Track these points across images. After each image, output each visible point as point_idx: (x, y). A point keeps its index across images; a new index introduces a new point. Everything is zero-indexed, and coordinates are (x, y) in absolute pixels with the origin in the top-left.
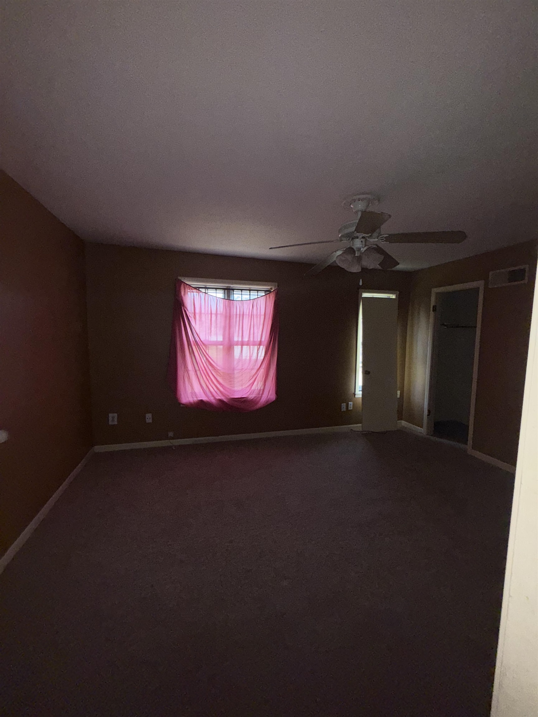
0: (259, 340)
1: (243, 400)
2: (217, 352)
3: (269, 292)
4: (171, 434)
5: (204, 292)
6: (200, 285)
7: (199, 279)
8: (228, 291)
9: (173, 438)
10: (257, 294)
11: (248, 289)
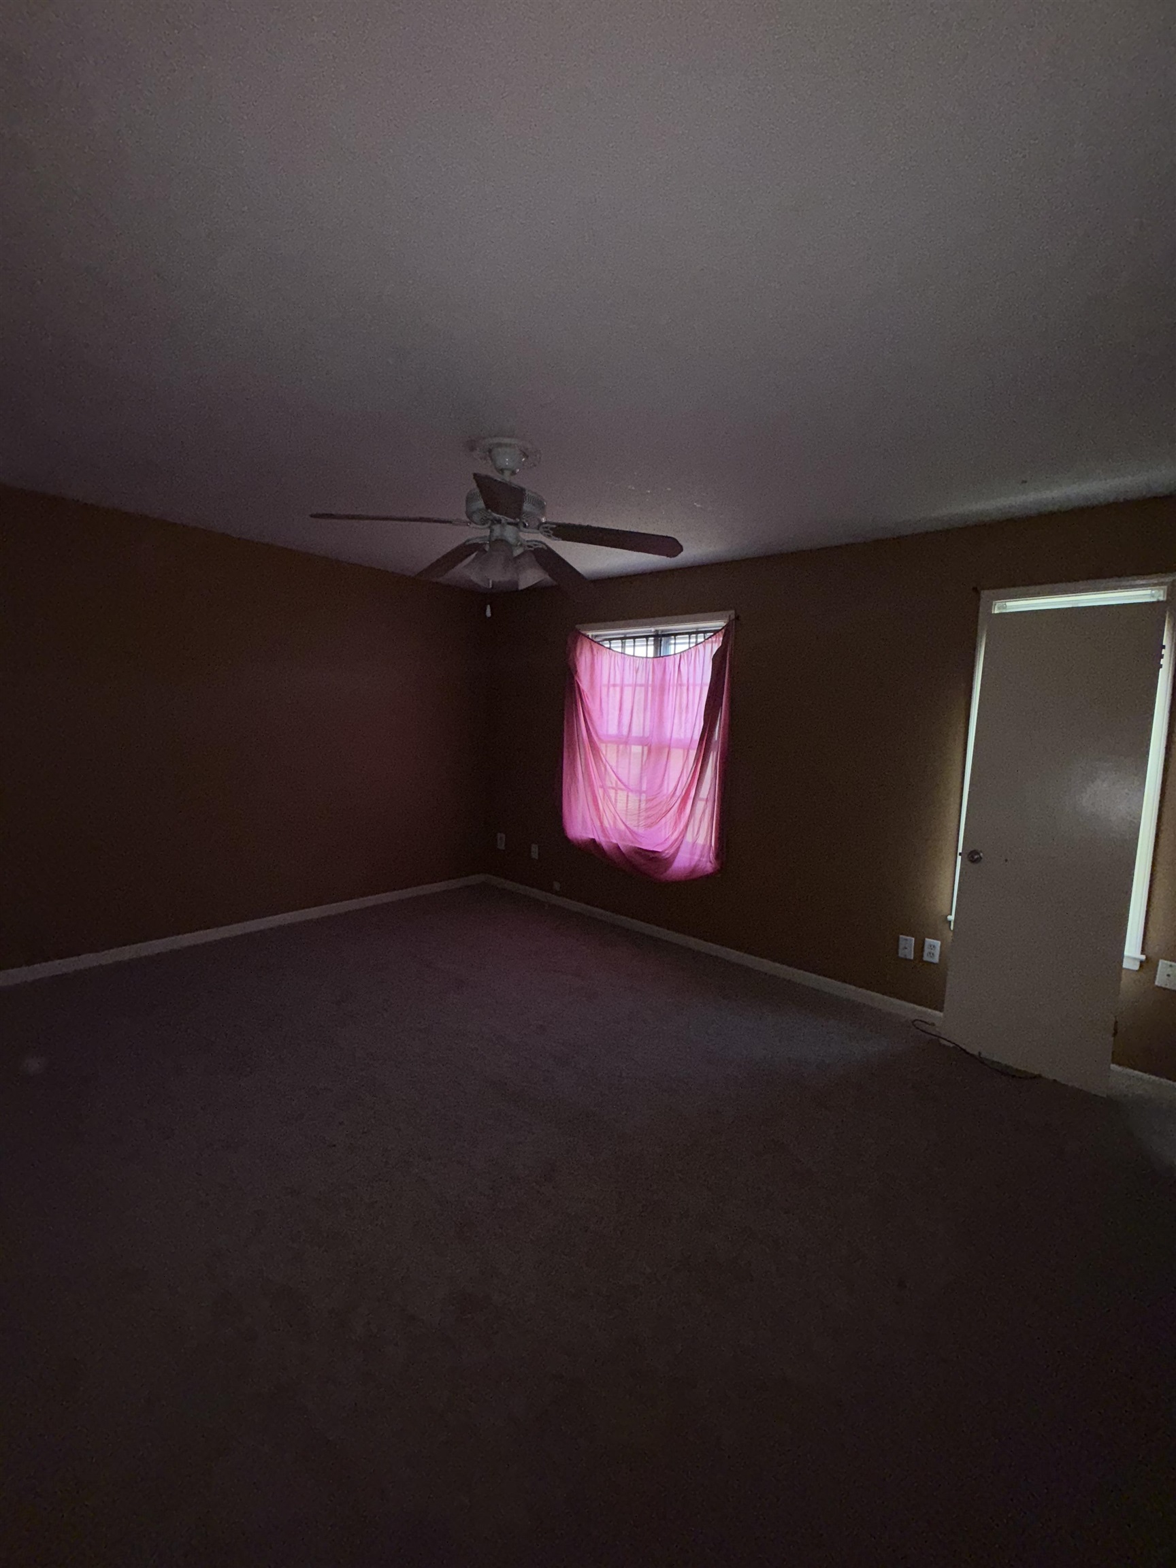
0: (689, 736)
1: (652, 855)
2: (618, 756)
3: (712, 634)
4: (557, 886)
5: (607, 648)
6: (613, 635)
7: (609, 623)
8: (658, 638)
9: (556, 893)
10: (688, 641)
11: (695, 630)
